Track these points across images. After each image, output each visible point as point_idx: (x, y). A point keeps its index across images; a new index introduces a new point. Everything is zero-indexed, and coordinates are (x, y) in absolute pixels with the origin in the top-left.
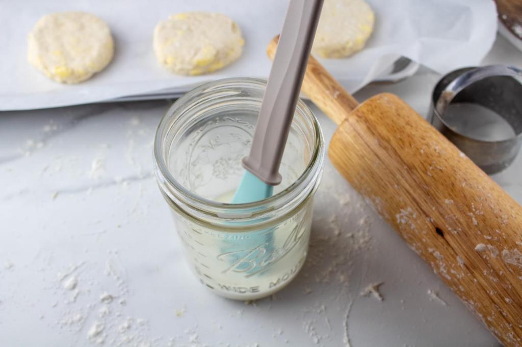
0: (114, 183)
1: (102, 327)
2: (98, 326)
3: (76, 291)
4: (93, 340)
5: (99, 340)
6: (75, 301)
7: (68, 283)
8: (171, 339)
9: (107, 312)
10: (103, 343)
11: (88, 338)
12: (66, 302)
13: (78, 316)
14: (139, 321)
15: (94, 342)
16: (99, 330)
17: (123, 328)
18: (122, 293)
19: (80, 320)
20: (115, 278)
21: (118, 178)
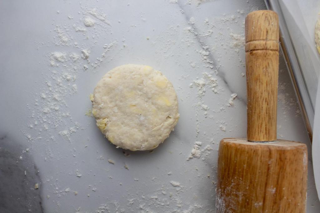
0: (188, 18)
1: (63, 60)
2: (62, 57)
3: (85, 29)
4: (52, 57)
5: (53, 63)
6: (77, 31)
7: (89, 20)
8: (68, 114)
9: (75, 59)
10: (52, 66)
11: (52, 53)
12: (74, 25)
13: (66, 39)
14: (74, 85)
15: (51, 60)
16: (60, 59)
17: (66, 76)
18: (92, 64)
19: (64, 42)
20: (103, 54)
21: (192, 20)
